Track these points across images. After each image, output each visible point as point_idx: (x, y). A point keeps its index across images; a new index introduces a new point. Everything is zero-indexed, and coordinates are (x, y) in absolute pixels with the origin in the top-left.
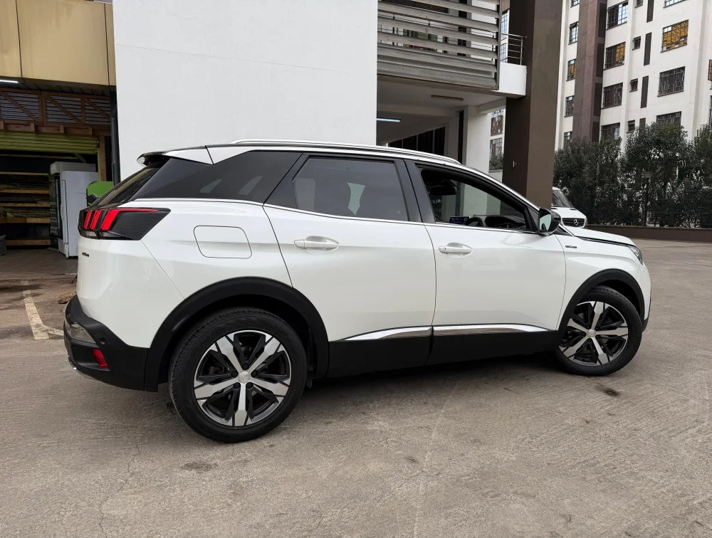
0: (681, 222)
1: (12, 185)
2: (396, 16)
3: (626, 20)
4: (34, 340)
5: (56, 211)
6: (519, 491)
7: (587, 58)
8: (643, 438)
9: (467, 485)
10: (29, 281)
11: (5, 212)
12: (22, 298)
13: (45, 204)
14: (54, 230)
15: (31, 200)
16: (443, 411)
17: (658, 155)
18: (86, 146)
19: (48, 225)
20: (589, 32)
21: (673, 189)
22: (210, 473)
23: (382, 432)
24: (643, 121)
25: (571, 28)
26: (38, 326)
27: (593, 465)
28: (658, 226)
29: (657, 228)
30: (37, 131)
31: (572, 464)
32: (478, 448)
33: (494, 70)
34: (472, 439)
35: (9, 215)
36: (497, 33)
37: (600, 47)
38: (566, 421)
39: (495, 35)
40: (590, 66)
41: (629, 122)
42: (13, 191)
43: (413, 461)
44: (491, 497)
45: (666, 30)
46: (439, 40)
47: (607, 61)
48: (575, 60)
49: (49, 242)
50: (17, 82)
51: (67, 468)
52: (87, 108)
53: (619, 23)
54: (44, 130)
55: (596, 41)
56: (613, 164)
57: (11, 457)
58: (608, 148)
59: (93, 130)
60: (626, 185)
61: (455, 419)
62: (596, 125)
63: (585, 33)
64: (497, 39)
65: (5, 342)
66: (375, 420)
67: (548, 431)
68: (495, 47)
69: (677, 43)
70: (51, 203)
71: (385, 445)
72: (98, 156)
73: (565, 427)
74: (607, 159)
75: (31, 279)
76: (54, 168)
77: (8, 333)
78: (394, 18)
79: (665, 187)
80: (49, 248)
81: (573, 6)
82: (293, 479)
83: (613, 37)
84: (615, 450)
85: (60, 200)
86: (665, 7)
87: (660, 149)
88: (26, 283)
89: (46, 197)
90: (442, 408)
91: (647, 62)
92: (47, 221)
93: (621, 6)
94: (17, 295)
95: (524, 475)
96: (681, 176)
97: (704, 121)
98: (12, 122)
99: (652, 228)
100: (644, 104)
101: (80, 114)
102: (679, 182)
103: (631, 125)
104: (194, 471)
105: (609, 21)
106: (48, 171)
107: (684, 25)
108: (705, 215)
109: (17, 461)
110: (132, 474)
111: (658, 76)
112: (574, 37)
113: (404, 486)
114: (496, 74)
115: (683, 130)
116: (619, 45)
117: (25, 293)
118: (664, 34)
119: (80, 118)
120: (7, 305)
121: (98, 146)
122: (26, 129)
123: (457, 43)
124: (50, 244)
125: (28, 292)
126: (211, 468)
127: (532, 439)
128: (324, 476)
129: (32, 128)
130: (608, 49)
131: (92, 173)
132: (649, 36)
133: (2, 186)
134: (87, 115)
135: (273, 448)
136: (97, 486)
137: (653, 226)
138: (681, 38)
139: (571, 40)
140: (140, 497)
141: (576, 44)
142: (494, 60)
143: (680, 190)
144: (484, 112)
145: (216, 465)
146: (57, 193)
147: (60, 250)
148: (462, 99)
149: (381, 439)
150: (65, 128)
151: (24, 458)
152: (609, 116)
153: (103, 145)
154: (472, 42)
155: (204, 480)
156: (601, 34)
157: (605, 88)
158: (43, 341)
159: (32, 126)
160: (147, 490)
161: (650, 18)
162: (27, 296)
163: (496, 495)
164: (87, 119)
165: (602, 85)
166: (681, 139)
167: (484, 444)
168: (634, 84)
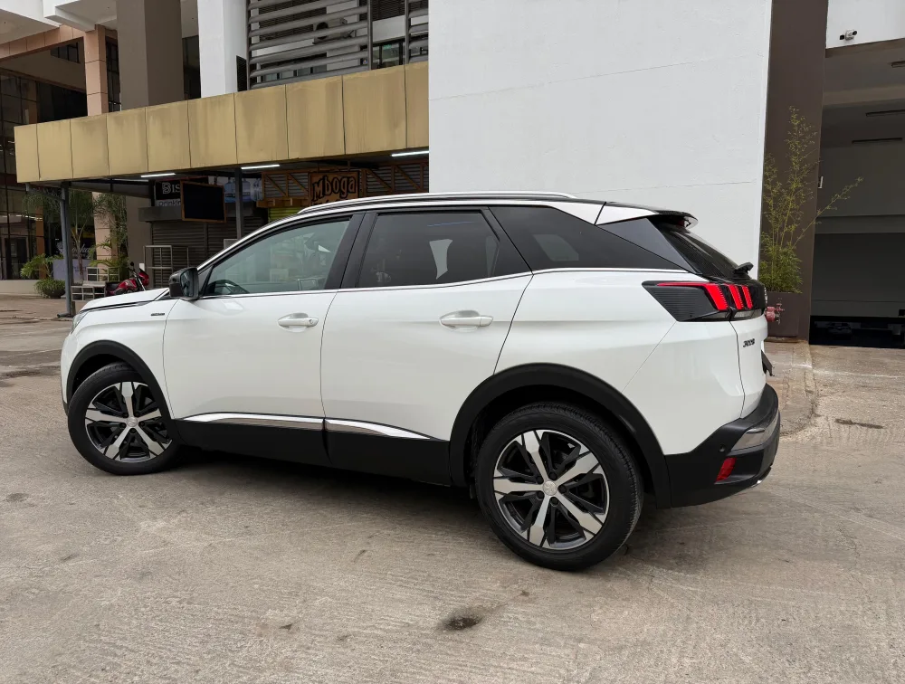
50: (278, 165)
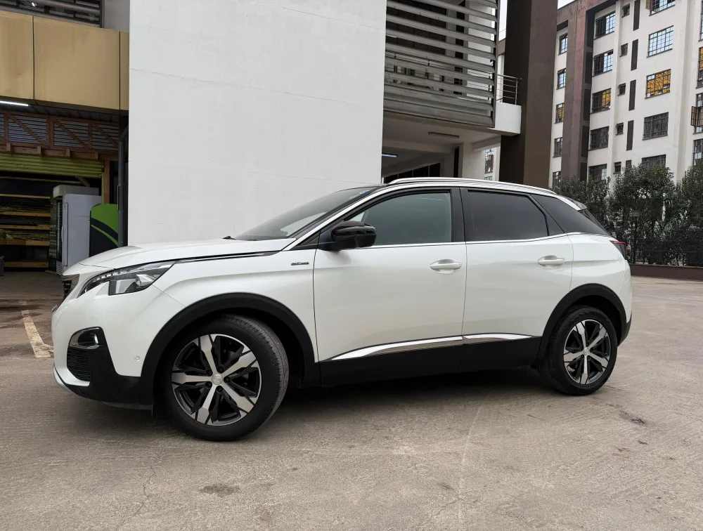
0: (669, 260)
1: (14, 207)
2: (397, 55)
3: (611, 68)
4: (35, 357)
5: (57, 234)
6: (565, 521)
7: (574, 102)
8: (681, 467)
9: (509, 514)
10: (27, 301)
11: (5, 234)
12: (21, 317)
13: (45, 227)
14: (53, 253)
15: (31, 223)
16: (469, 437)
17: (646, 195)
18: (92, 170)
19: (47, 248)
20: (576, 78)
21: (661, 227)
22: (232, 497)
23: (409, 457)
24: (629, 162)
25: (559, 75)
26: (38, 344)
27: (636, 494)
28: (647, 263)
29: (646, 266)
30: (43, 154)
31: (614, 492)
32: (513, 475)
33: (490, 109)
34: (505, 465)
35: (8, 236)
36: (493, 74)
37: (587, 92)
38: (598, 449)
39: (491, 75)
40: (577, 109)
41: (616, 163)
42: (14, 213)
43: (447, 488)
44: (537, 527)
45: (649, 78)
46: (435, 79)
47: (594, 106)
48: (563, 104)
49: (47, 265)
51: (78, 489)
52: (94, 133)
53: (605, 70)
54: (50, 153)
55: (583, 86)
56: (602, 203)
57: (16, 476)
58: (597, 187)
59: (99, 155)
60: (615, 223)
61: (482, 445)
62: (583, 165)
63: (572, 79)
64: (494, 79)
65: (5, 359)
66: (401, 445)
67: (582, 458)
68: (491, 87)
69: (661, 90)
70: (52, 226)
71: (414, 471)
72: (103, 180)
73: (598, 454)
74: (596, 198)
75: (29, 299)
76: (57, 192)
77: (7, 351)
78: (395, 57)
79: (653, 225)
80: (47, 271)
81: (560, 53)
82: (322, 505)
83: (599, 84)
84: (656, 480)
85: (61, 222)
86: (649, 57)
87: (647, 189)
88: (25, 304)
89: (47, 220)
90: (467, 434)
91: (632, 107)
92: (46, 243)
93: (606, 55)
94: (16, 314)
95: (566, 504)
96: (668, 215)
97: (688, 164)
98: (20, 144)
99: (641, 265)
100: (629, 147)
101: (87, 139)
102: (666, 221)
103: (617, 167)
104: (214, 495)
105: (595, 69)
106: (51, 194)
107: (666, 74)
108: (693, 253)
109: (23, 481)
110: (149, 497)
111: (643, 121)
112: (562, 82)
113: (442, 514)
114: (492, 112)
115: (669, 172)
116: (605, 91)
117: (23, 312)
118: (647, 81)
119: (86, 143)
120: (5, 324)
121: (103, 171)
122: (33, 152)
123: (453, 82)
124: (47, 266)
125: (27, 312)
126: (233, 491)
127: (567, 466)
128: (355, 502)
129: (39, 151)
130: (595, 94)
131: (95, 196)
132: (633, 84)
133: (4, 208)
134: (94, 140)
135: (296, 471)
136: (112, 508)
137: (642, 263)
138: (664, 85)
139: (559, 85)
140: (159, 521)
141: (564, 89)
142: (490, 99)
143: (668, 228)
144: (479, 149)
145: (238, 488)
146: (59, 216)
147: (58, 272)
148: (458, 137)
149: (409, 465)
150: (71, 152)
151: (30, 477)
152: (596, 157)
153: (107, 169)
154: (468, 82)
155: (227, 504)
156: (588, 80)
157: (592, 131)
158: (45, 359)
159: (39, 149)
160: (167, 514)
161: (634, 67)
162: (26, 315)
163: (542, 525)
164: (94, 144)
165: (589, 128)
166: (668, 180)
167: (518, 470)
168: (619, 128)
